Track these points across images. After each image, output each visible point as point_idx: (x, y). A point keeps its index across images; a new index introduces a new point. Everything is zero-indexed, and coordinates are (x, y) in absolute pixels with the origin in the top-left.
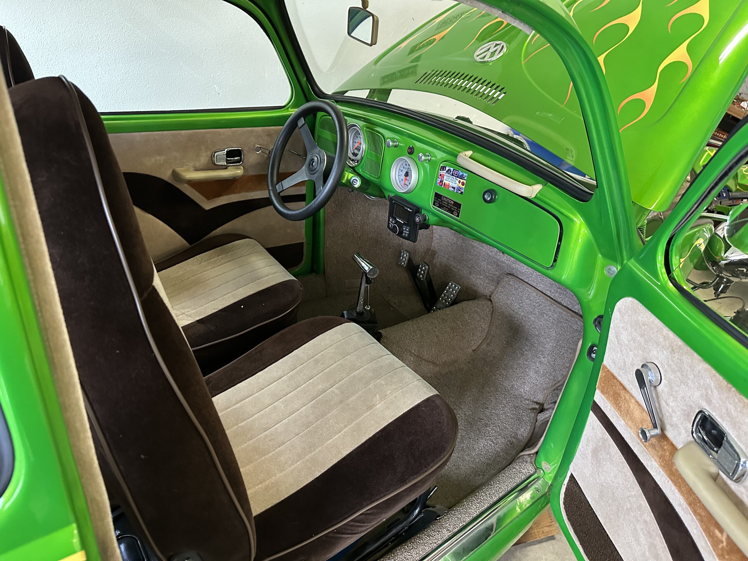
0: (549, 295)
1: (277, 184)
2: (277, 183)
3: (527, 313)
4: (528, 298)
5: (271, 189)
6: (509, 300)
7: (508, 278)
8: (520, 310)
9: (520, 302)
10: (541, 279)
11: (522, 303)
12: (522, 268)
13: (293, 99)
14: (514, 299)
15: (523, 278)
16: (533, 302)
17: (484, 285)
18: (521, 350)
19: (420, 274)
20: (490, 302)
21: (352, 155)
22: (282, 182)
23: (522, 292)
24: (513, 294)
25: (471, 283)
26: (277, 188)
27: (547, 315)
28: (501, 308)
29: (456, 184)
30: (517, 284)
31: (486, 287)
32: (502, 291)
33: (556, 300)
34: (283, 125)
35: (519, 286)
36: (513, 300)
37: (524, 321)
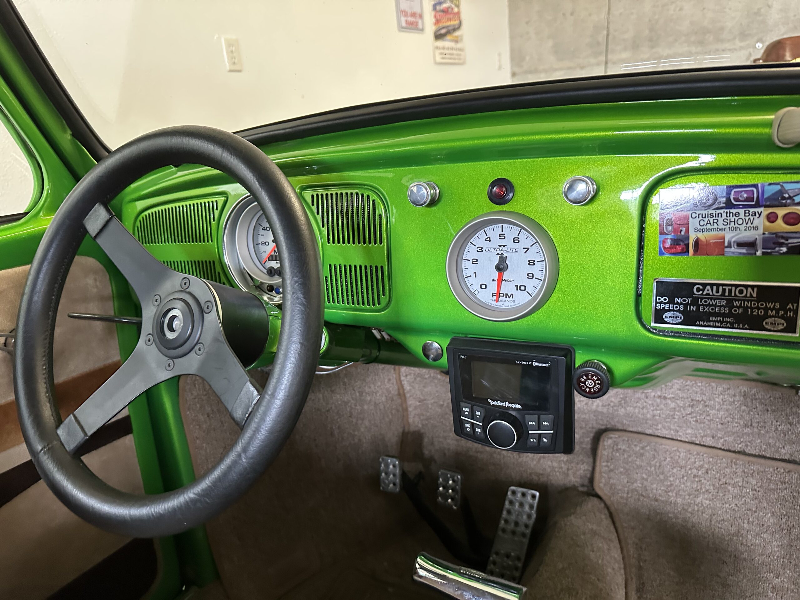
0: (711, 444)
1: (58, 427)
2: (59, 422)
3: (689, 495)
4: (675, 464)
5: (40, 448)
6: (636, 481)
7: (611, 438)
8: (670, 494)
9: (662, 477)
10: (697, 421)
11: (666, 478)
12: (645, 411)
13: (46, 187)
14: (644, 476)
15: (640, 429)
16: (690, 469)
17: (561, 468)
18: (718, 576)
19: (445, 497)
20: (596, 500)
21: (267, 277)
22: (75, 413)
23: (654, 457)
24: (640, 467)
25: (529, 471)
26: (63, 438)
27: (734, 486)
28: (626, 504)
29: (756, 228)
30: (636, 445)
31: (568, 469)
32: (612, 467)
33: (733, 449)
34: (30, 262)
35: (643, 448)
36: (643, 478)
37: (691, 513)
